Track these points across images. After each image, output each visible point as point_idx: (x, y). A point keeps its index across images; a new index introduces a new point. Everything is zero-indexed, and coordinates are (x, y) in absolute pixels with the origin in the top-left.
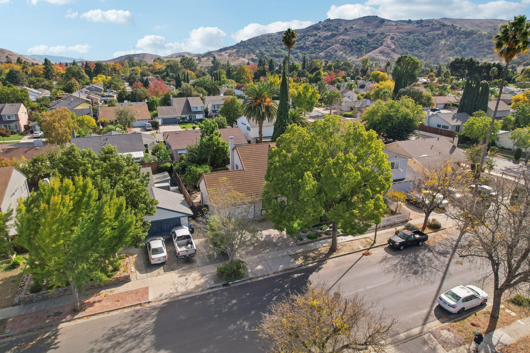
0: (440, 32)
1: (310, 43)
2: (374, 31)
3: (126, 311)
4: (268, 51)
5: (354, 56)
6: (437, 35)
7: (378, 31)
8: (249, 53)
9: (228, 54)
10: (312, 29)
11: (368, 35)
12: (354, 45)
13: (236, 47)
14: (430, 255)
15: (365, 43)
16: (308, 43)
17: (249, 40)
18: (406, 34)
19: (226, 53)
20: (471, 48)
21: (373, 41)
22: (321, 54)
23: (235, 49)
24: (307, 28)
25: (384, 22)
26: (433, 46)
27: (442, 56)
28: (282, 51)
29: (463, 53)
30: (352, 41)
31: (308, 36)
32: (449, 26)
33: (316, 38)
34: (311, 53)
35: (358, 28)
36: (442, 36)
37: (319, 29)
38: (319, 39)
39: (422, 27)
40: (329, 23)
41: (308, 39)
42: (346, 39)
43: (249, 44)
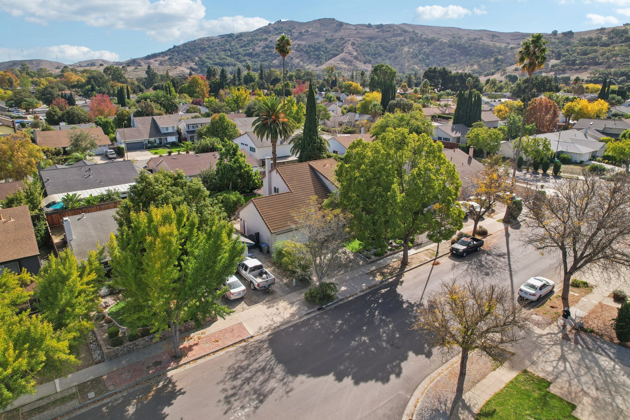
0: (402, 38)
1: (260, 49)
2: (332, 36)
3: (231, 349)
4: (210, 59)
5: (313, 64)
6: (400, 41)
7: (338, 35)
8: (186, 61)
9: (158, 62)
10: (261, 32)
11: (327, 40)
12: (311, 51)
13: (168, 53)
14: (490, 258)
15: (324, 49)
16: (258, 49)
17: (185, 45)
18: (367, 40)
19: (156, 61)
20: (434, 56)
21: (333, 47)
22: (274, 62)
23: (166, 55)
24: (254, 31)
25: (343, 25)
26: (397, 53)
27: (407, 65)
28: (227, 58)
29: (427, 61)
30: (309, 46)
31: (257, 40)
32: (410, 32)
33: (267, 43)
34: (262, 61)
35: (314, 31)
36: (404, 43)
37: (270, 32)
38: (271, 45)
39: (383, 32)
40: (281, 25)
41: (257, 44)
42: (302, 45)
43: (185, 50)
